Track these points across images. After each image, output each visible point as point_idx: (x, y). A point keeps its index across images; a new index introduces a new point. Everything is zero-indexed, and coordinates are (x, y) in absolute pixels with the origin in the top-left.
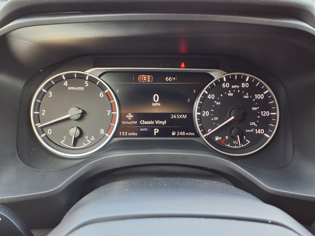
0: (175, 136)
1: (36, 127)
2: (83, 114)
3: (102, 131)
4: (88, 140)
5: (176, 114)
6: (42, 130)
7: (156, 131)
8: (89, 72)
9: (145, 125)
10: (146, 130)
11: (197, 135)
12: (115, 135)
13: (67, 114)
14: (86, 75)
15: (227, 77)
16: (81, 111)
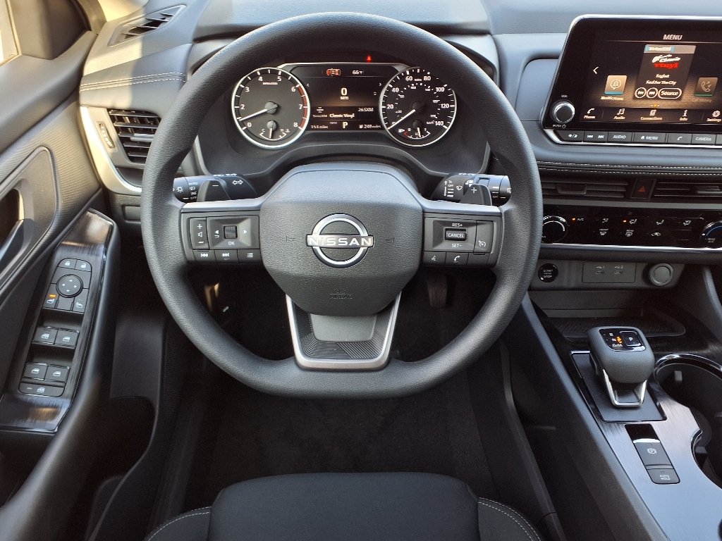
0: (363, 129)
1: (238, 120)
2: (278, 110)
3: (296, 125)
4: (284, 133)
5: (363, 107)
6: (242, 124)
7: (345, 124)
8: (281, 68)
9: (334, 118)
10: (336, 123)
11: (382, 128)
12: (308, 128)
13: (264, 108)
14: (278, 71)
15: (410, 71)
16: (276, 106)
